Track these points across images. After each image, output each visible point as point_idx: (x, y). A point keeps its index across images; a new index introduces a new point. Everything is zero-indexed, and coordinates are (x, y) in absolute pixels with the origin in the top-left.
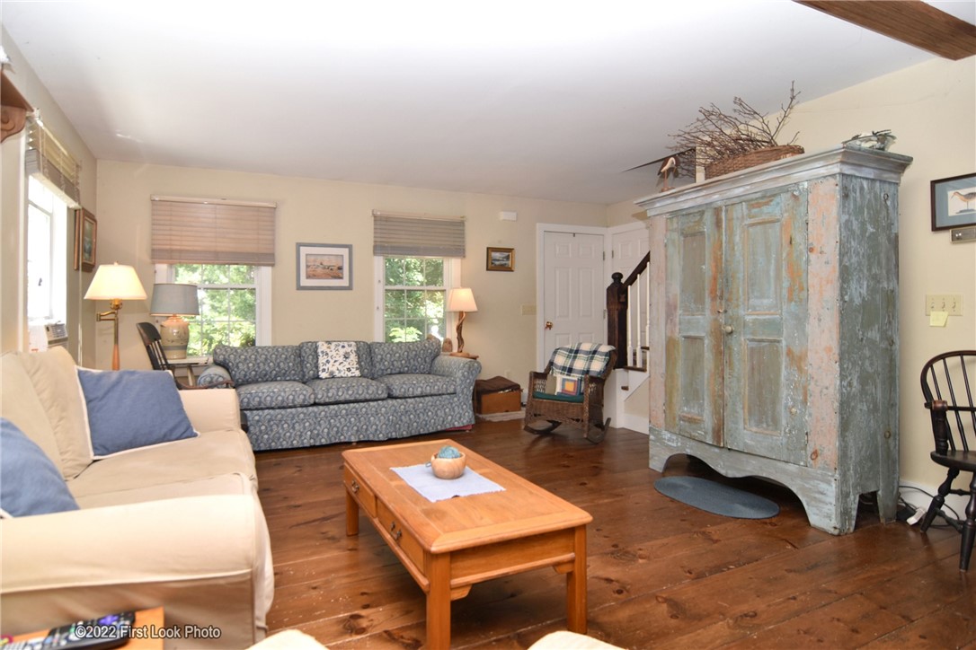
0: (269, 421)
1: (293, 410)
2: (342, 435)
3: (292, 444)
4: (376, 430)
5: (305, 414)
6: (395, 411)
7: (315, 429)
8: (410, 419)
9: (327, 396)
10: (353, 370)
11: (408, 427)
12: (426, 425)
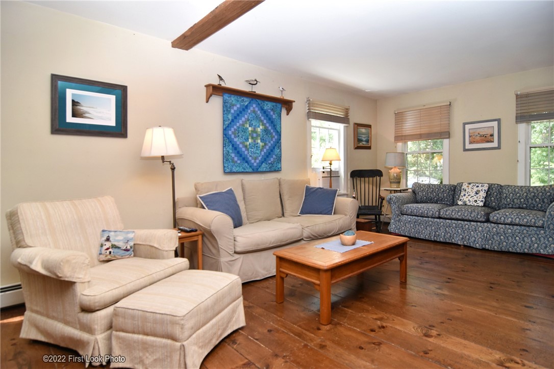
0: (415, 223)
1: (427, 219)
2: (453, 239)
3: (425, 237)
4: (475, 241)
5: (432, 222)
6: (489, 231)
7: (437, 232)
8: (501, 239)
9: (446, 214)
10: (478, 202)
11: (499, 245)
12: (514, 246)
